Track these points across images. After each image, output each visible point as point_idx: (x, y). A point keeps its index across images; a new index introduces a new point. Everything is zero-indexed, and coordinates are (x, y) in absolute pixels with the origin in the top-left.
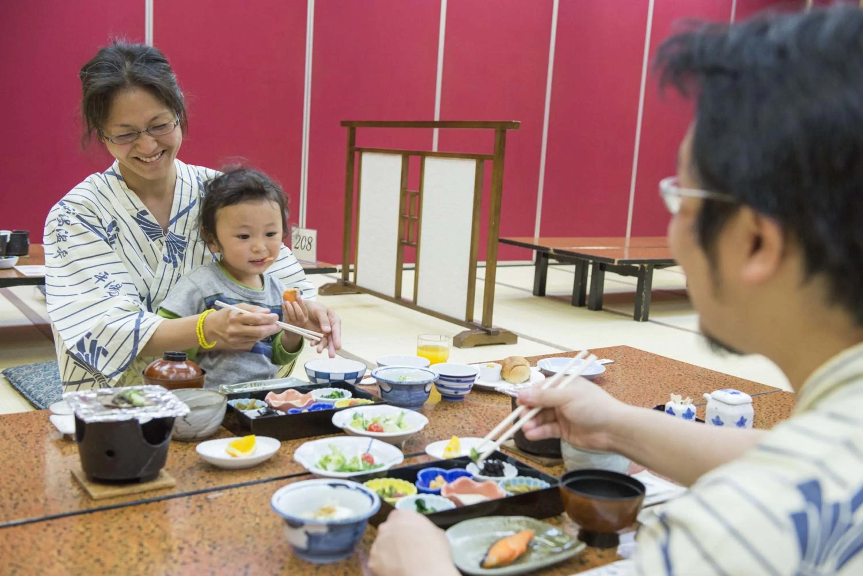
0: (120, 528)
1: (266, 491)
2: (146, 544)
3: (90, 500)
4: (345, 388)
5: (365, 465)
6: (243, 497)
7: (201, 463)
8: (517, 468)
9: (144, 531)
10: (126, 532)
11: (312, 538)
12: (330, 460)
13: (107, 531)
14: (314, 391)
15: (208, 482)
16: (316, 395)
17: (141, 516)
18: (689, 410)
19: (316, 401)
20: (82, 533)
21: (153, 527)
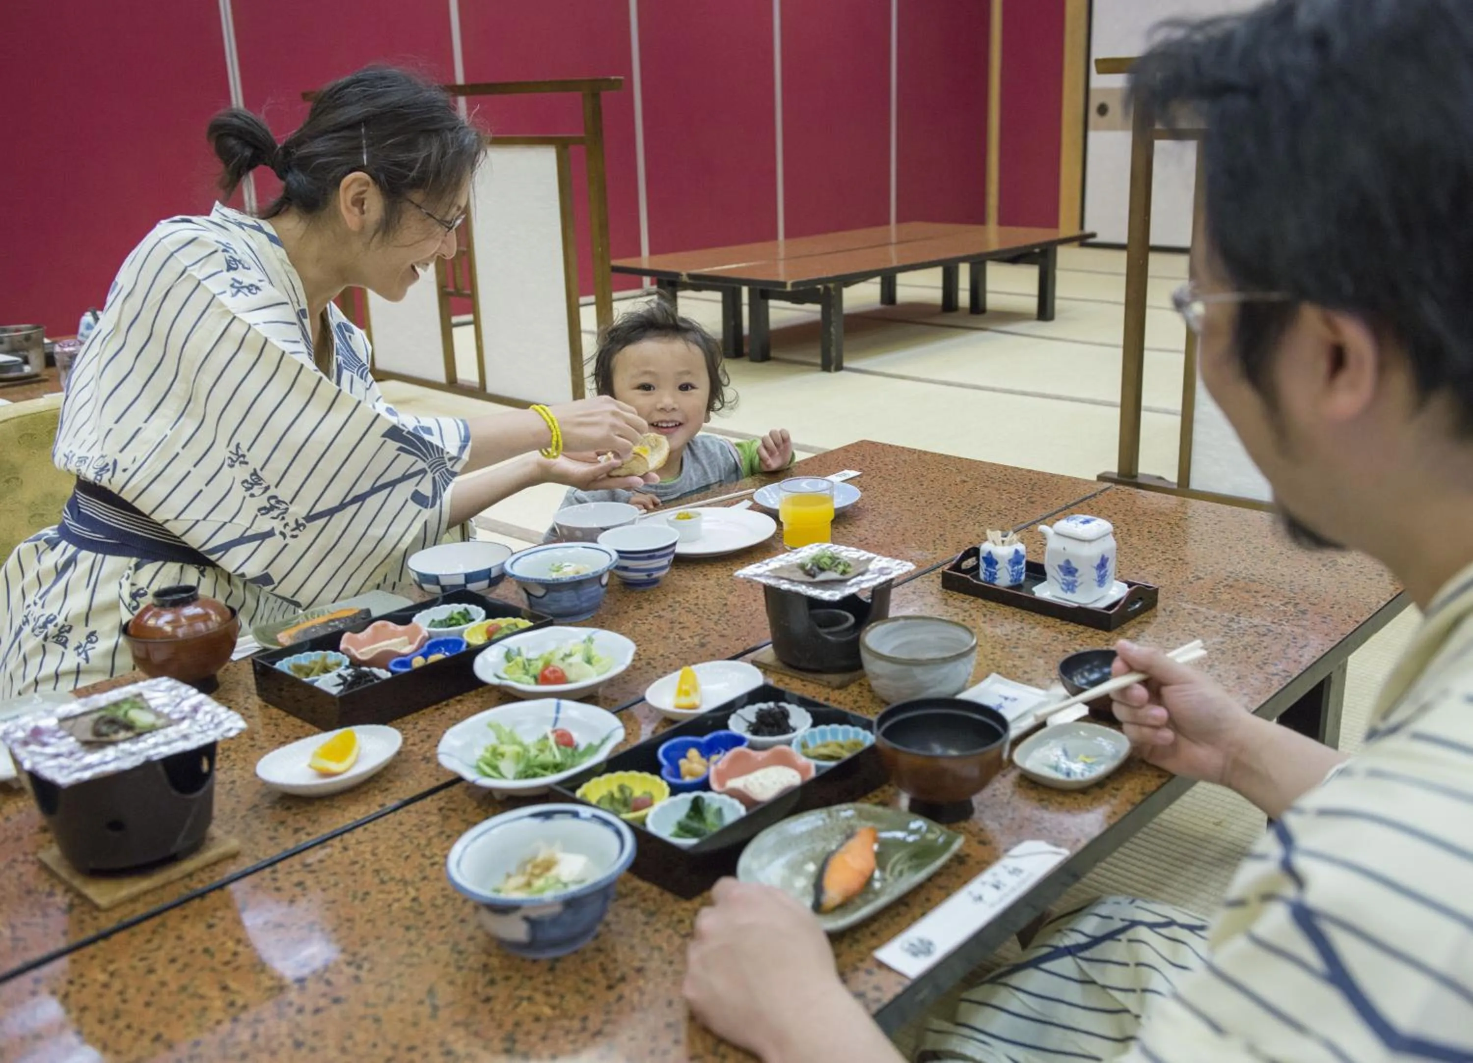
0: (173, 961)
1: (403, 829)
2: (233, 985)
3: (96, 914)
4: (470, 603)
5: (563, 753)
6: (367, 848)
7: (270, 793)
8: (808, 711)
9: (220, 957)
10: (186, 966)
11: (533, 923)
12: (502, 755)
13: (151, 971)
14: (418, 616)
15: (296, 831)
16: (423, 621)
17: (201, 927)
18: (1017, 552)
19: (430, 638)
20: (106, 986)
21: (230, 945)
